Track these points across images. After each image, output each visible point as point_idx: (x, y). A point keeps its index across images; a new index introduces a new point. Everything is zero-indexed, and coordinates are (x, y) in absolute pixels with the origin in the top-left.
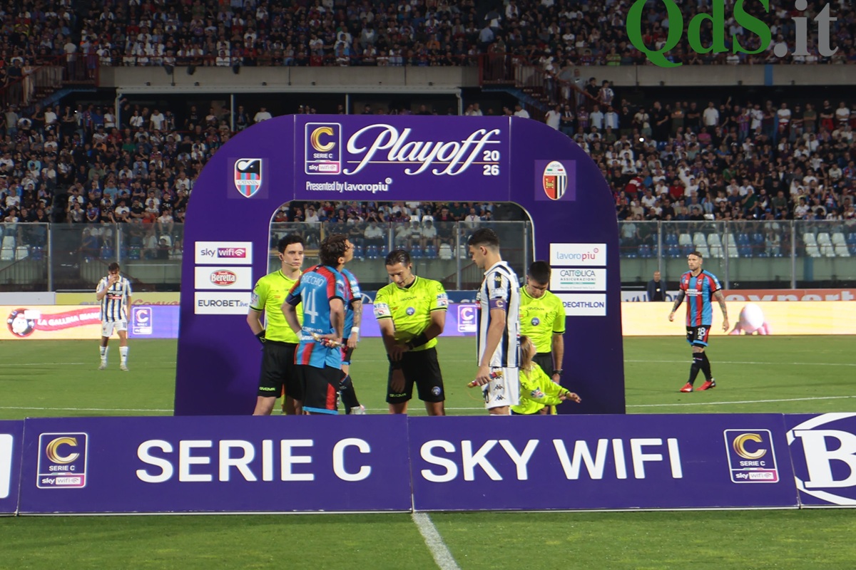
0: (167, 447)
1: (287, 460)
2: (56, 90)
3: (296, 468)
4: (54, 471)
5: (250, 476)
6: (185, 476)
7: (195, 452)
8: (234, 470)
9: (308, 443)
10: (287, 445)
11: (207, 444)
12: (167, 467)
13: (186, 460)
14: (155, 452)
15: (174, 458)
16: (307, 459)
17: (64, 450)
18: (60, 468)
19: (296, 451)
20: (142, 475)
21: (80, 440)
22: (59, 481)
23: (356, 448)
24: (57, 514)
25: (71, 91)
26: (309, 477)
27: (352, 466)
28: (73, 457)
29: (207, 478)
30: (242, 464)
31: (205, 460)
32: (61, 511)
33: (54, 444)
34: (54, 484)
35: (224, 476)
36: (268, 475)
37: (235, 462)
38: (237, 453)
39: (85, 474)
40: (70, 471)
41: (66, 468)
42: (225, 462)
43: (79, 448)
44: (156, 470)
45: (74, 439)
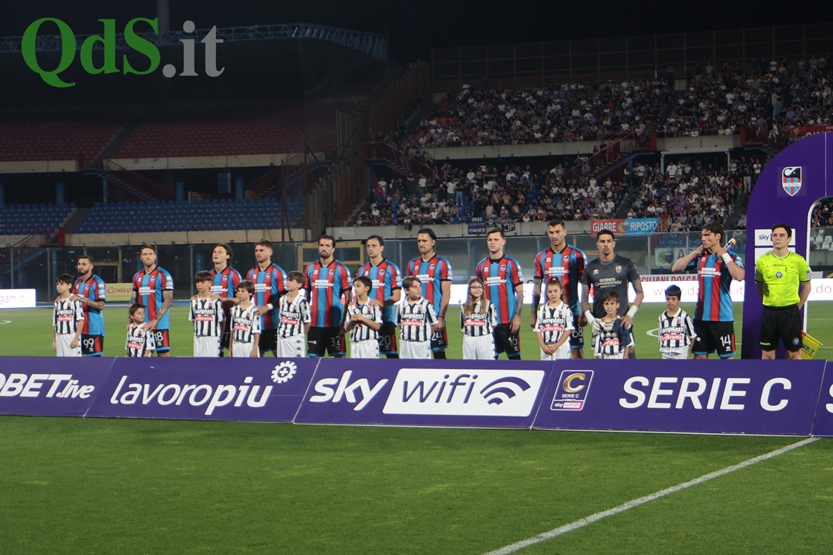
0: (645, 382)
1: (729, 392)
2: (629, 154)
3: (733, 400)
4: (564, 398)
5: (697, 405)
6: (652, 404)
7: (664, 386)
8: (688, 401)
9: (747, 381)
10: (731, 382)
11: (674, 380)
12: (641, 396)
13: (656, 391)
14: (637, 386)
15: (647, 391)
16: (742, 393)
17: (575, 383)
18: (569, 396)
19: (736, 387)
20: (623, 403)
21: (588, 375)
22: (566, 405)
23: (782, 385)
24: (558, 429)
25: (638, 154)
26: (741, 407)
27: (773, 400)
28: (580, 387)
29: (667, 406)
30: (694, 396)
31: (669, 392)
32: (561, 427)
33: (570, 378)
34: (562, 408)
35: (679, 405)
36: (711, 405)
37: (690, 394)
38: (693, 387)
39: (584, 401)
40: (575, 398)
41: (573, 396)
42: (683, 393)
43: (585, 383)
44: (633, 399)
45: (584, 375)
